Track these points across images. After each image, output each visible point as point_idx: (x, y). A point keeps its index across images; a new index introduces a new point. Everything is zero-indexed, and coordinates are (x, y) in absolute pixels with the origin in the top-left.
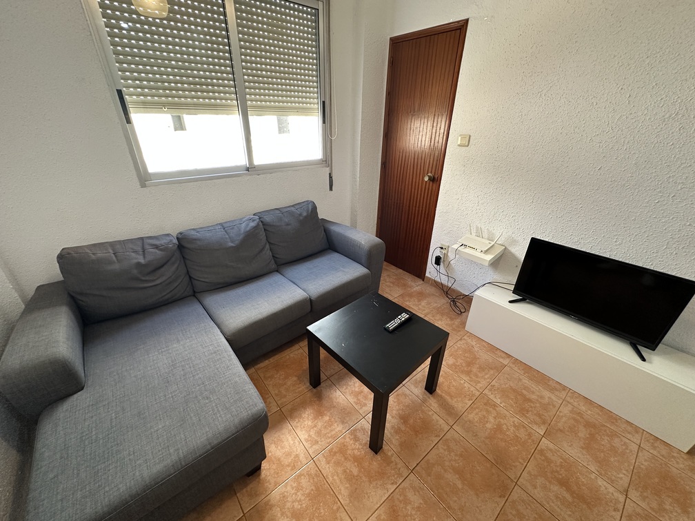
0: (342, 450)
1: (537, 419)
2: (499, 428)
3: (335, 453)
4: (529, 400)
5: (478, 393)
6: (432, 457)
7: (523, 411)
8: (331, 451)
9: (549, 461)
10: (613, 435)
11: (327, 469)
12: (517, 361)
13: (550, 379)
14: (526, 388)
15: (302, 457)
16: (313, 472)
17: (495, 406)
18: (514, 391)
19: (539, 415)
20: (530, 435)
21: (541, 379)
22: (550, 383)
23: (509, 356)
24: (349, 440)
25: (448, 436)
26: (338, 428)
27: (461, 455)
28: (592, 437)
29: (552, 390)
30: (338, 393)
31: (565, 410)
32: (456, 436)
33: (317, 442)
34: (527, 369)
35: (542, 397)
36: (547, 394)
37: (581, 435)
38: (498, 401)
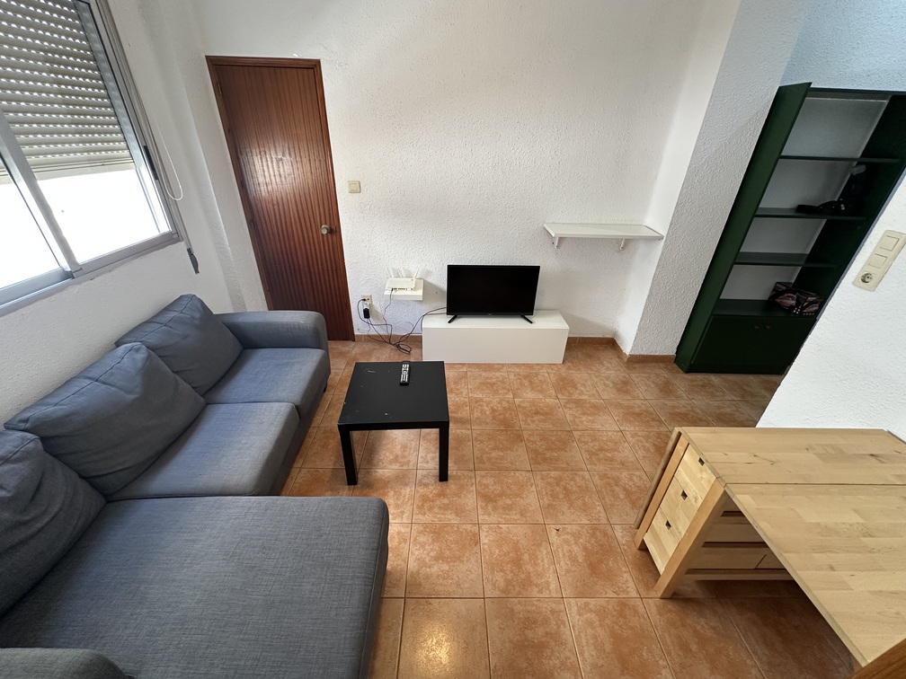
0: (425, 499)
1: (505, 391)
2: (493, 411)
3: (423, 505)
4: (494, 384)
5: (467, 400)
6: (477, 453)
7: (496, 392)
8: (418, 507)
9: (525, 408)
10: (537, 375)
11: (428, 518)
12: (470, 365)
13: (493, 365)
14: (487, 378)
15: (403, 530)
16: (421, 528)
17: (481, 400)
18: (483, 384)
19: (504, 388)
20: (508, 402)
21: (489, 367)
22: (495, 366)
23: (463, 364)
24: (422, 490)
25: (474, 435)
26: (407, 491)
27: (489, 439)
28: (531, 383)
29: (498, 370)
30: (380, 471)
31: (512, 377)
32: (478, 432)
33: (403, 513)
34: (478, 366)
35: (497, 378)
36: (498, 374)
37: (526, 384)
38: (480, 396)
